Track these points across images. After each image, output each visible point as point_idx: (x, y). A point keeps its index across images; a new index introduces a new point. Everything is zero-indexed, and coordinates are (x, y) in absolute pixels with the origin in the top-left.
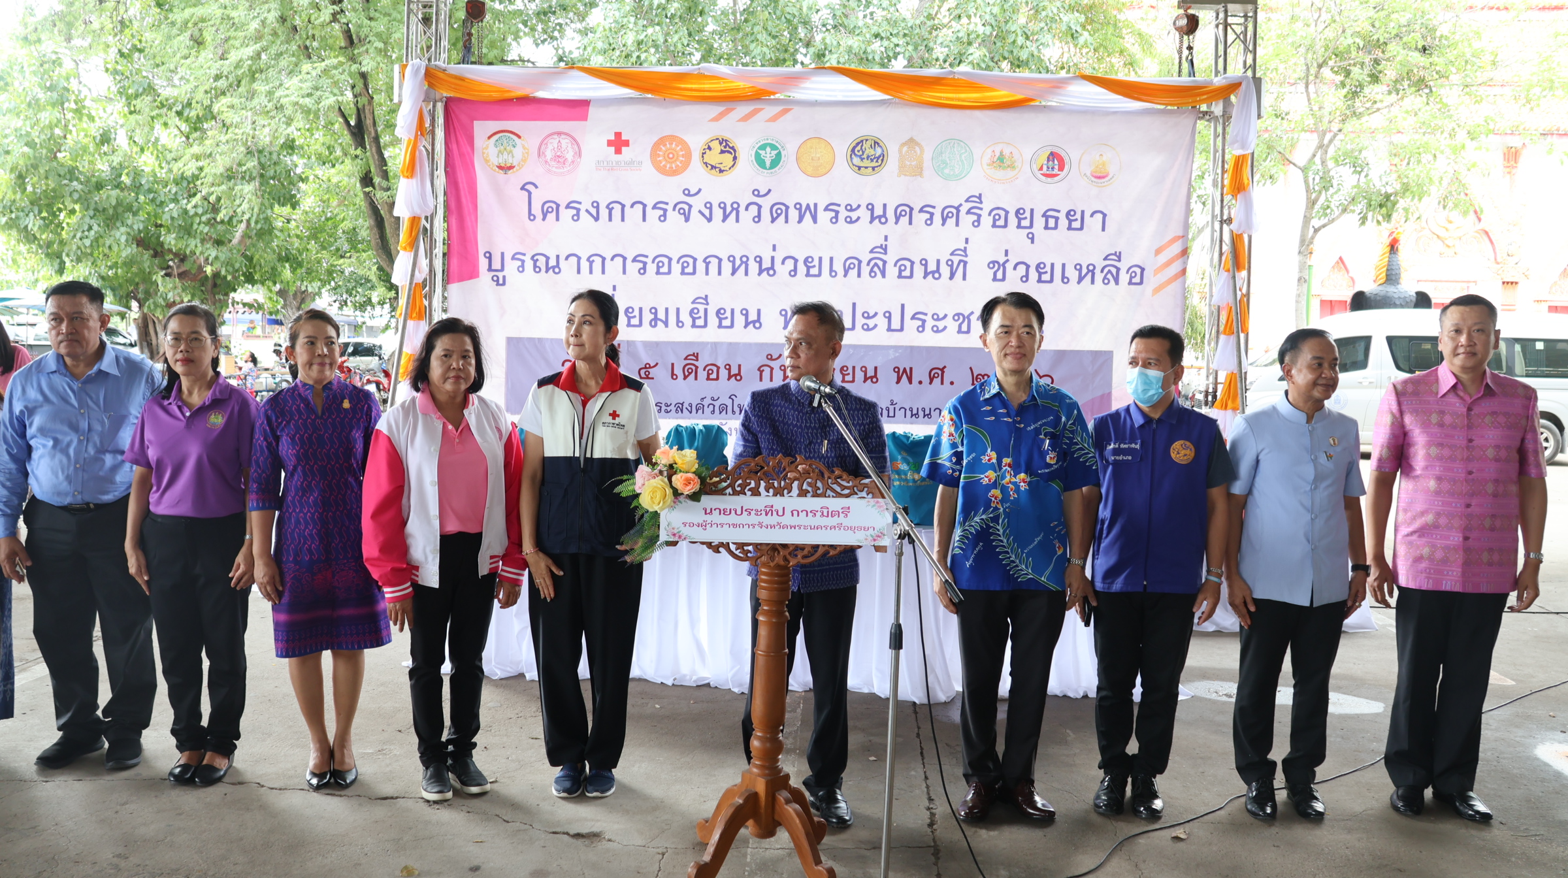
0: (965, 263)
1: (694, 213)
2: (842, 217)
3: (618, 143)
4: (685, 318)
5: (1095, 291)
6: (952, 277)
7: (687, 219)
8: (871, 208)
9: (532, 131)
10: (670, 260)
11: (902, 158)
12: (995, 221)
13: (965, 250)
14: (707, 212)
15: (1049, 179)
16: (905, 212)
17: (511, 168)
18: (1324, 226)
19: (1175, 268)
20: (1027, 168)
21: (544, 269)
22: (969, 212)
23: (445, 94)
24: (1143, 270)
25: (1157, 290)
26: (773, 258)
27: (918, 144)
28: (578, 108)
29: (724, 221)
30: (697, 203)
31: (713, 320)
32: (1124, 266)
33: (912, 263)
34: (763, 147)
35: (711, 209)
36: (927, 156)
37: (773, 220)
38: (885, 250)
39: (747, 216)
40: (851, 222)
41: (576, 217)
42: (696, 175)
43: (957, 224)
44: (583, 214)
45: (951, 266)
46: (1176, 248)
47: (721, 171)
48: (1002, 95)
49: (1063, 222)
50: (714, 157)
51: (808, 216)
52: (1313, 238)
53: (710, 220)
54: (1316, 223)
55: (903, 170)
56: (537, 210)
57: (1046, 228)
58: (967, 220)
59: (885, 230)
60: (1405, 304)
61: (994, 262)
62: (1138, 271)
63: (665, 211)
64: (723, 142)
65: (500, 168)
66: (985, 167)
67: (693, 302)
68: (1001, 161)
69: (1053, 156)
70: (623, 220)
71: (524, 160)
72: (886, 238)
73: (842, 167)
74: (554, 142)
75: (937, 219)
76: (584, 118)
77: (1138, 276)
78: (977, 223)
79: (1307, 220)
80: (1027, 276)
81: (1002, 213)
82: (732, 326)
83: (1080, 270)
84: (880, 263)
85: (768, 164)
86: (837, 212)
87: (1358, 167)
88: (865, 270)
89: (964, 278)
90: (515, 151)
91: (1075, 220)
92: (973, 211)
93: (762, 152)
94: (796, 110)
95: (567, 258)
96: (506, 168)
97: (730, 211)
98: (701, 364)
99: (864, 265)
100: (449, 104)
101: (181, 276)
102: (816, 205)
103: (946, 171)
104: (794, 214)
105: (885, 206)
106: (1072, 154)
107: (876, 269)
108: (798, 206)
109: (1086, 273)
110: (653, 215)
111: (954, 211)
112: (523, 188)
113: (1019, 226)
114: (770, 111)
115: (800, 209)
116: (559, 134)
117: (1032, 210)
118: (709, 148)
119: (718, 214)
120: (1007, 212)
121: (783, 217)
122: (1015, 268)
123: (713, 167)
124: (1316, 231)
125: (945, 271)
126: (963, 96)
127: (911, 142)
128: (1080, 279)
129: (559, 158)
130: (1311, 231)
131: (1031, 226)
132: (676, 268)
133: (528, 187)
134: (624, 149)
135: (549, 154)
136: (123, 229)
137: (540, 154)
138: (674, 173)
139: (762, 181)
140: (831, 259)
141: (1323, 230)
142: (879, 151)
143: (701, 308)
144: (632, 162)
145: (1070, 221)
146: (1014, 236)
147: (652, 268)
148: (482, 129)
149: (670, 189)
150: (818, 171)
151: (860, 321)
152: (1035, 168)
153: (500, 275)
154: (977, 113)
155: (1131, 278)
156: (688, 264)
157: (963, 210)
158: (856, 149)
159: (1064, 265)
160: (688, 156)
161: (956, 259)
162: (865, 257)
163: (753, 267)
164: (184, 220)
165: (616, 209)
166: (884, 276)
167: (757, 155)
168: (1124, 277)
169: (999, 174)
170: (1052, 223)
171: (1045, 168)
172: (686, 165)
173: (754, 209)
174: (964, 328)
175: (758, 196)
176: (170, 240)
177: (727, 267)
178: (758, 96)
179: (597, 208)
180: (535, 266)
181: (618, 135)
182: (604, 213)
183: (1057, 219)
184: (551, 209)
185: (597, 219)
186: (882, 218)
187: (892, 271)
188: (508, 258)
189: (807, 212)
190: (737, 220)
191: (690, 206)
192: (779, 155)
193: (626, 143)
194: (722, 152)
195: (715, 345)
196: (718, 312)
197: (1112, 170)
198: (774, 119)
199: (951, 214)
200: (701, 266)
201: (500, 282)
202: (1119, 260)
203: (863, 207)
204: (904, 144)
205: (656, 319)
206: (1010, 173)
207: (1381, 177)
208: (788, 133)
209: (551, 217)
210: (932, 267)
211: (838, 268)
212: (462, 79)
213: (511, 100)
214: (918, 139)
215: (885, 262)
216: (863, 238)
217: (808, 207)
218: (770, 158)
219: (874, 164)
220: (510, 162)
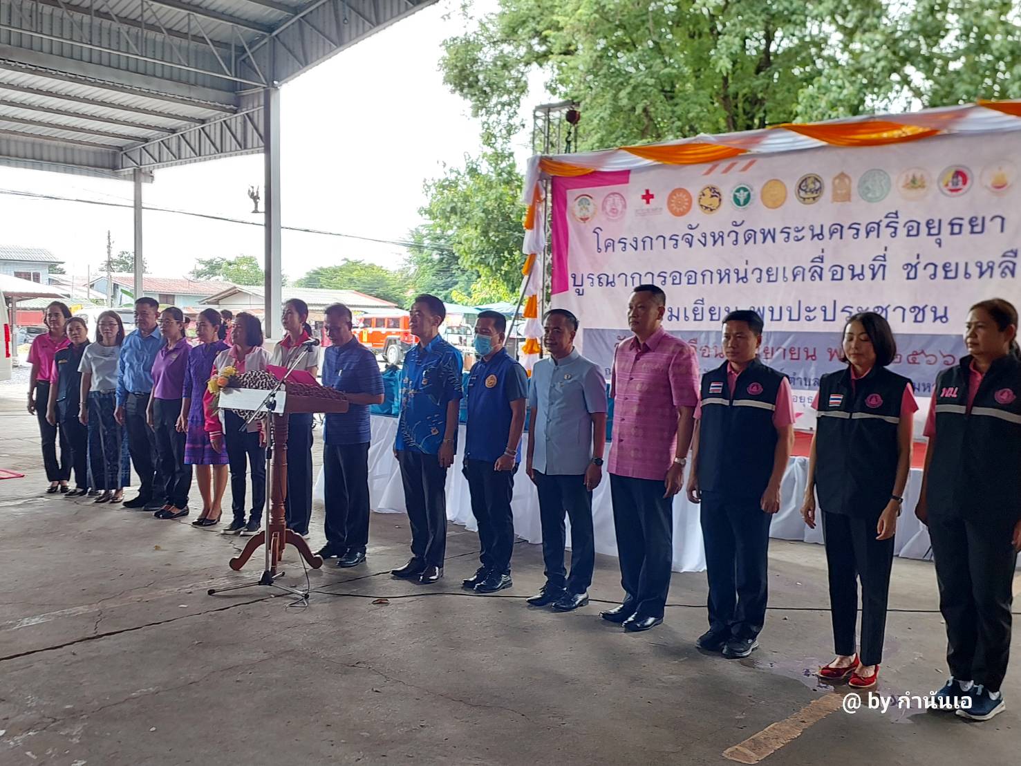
0: (884, 266)
1: (695, 241)
2: (791, 237)
3: (648, 197)
4: (690, 314)
6: (874, 276)
7: (691, 246)
8: (812, 228)
9: (599, 193)
10: (680, 274)
11: (835, 188)
12: (909, 231)
13: (884, 257)
14: (703, 240)
15: (954, 193)
16: (837, 230)
17: (587, 219)
20: (935, 187)
21: (605, 283)
22: (888, 226)
23: (552, 175)
26: (746, 270)
27: (847, 177)
28: (622, 176)
29: (714, 245)
30: (697, 234)
31: (707, 315)
34: (738, 191)
35: (705, 237)
36: (854, 185)
37: (746, 242)
38: (822, 259)
40: (797, 240)
41: (624, 249)
42: (696, 215)
43: (878, 236)
44: (628, 246)
45: (873, 269)
47: (711, 210)
48: (910, 130)
49: (967, 228)
50: (707, 201)
51: (769, 238)
55: (836, 197)
56: (602, 246)
57: (952, 233)
58: (886, 232)
59: (821, 244)
61: (907, 265)
63: (677, 241)
64: (713, 189)
65: (582, 219)
66: (901, 189)
67: (695, 303)
68: (914, 183)
69: (957, 174)
70: (651, 249)
71: (594, 213)
72: (823, 251)
73: (793, 201)
74: (610, 200)
75: (863, 233)
76: (627, 182)
78: (894, 234)
80: (935, 274)
81: (915, 225)
82: (717, 320)
83: (981, 267)
84: (819, 270)
85: (742, 202)
86: (788, 233)
88: (808, 275)
89: (884, 278)
90: (589, 207)
91: (977, 225)
92: (891, 225)
93: (737, 194)
94: (760, 161)
95: (619, 276)
96: (585, 219)
97: (718, 238)
98: (697, 347)
99: (806, 271)
100: (554, 181)
102: (774, 230)
103: (870, 195)
104: (760, 237)
105: (822, 226)
106: (973, 172)
107: (815, 275)
108: (763, 231)
109: (984, 269)
110: (670, 244)
111: (876, 226)
113: (929, 234)
114: (743, 163)
115: (764, 233)
116: (614, 194)
117: (940, 221)
118: (704, 195)
119: (710, 240)
120: (919, 224)
121: (752, 240)
122: (925, 268)
123: (707, 208)
125: (868, 273)
127: (842, 176)
128: (981, 275)
129: (614, 211)
131: (939, 233)
132: (684, 280)
133: (598, 231)
134: (651, 200)
135: (608, 208)
137: (604, 208)
138: (681, 214)
139: (738, 214)
140: (784, 268)
142: (818, 185)
143: (700, 307)
144: (656, 209)
145: (973, 227)
146: (925, 241)
147: (669, 280)
148: (572, 194)
149: (679, 226)
150: (775, 203)
151: (804, 314)
152: (942, 184)
154: (893, 147)
156: (692, 277)
157: (883, 225)
158: (802, 185)
159: (967, 264)
160: (690, 202)
161: (877, 264)
162: (807, 266)
163: (733, 276)
165: (647, 242)
166: (821, 279)
167: (735, 196)
169: (913, 193)
170: (956, 229)
171: (950, 184)
172: (689, 207)
173: (733, 235)
175: (736, 226)
177: (716, 277)
179: (636, 242)
180: (600, 282)
182: (640, 244)
183: (961, 226)
184: (610, 244)
185: (636, 249)
186: (820, 236)
187: (827, 275)
188: (585, 277)
189: (769, 235)
190: (723, 244)
191: (692, 236)
192: (749, 195)
193: (652, 196)
194: (712, 196)
195: (708, 334)
196: (710, 310)
197: (1009, 180)
198: (745, 169)
199: (873, 229)
200: (700, 277)
201: (580, 293)
202: (1015, 257)
203: (807, 228)
204: (835, 178)
205: (672, 315)
206: (922, 191)
208: (755, 178)
209: (610, 249)
210: (858, 271)
211: (789, 275)
212: (561, 164)
213: (586, 175)
214: (846, 173)
215: (822, 269)
216: (805, 252)
217: (769, 232)
218: (743, 199)
219: (815, 195)
220: (588, 214)
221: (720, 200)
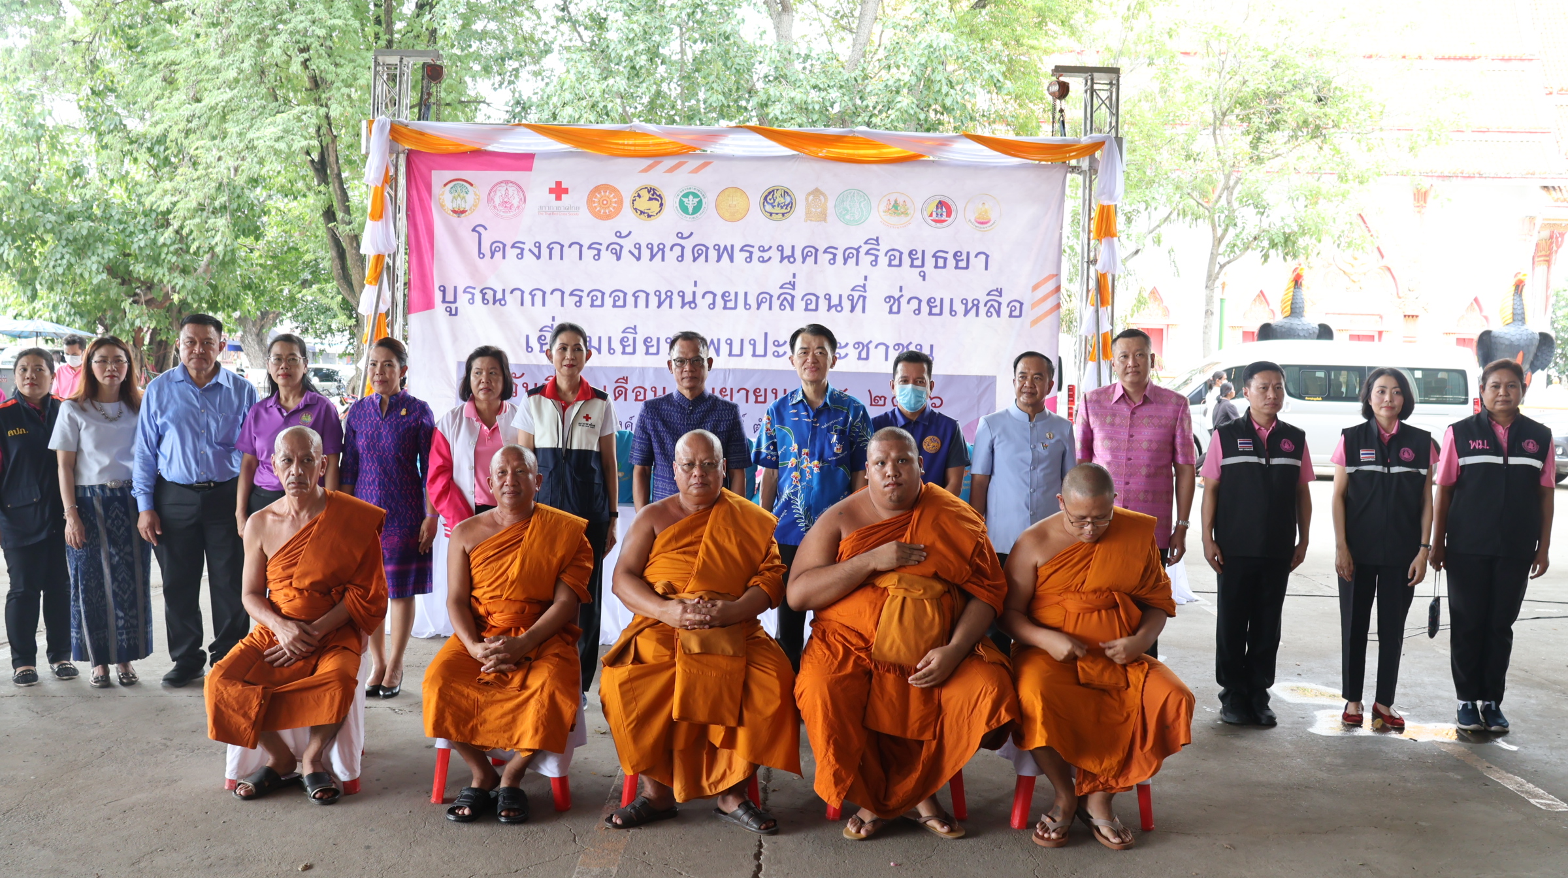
0: (865, 298)
1: (625, 252)
2: (755, 256)
3: (559, 191)
4: (616, 345)
5: (979, 323)
6: (853, 309)
7: (618, 258)
8: (781, 249)
9: (483, 178)
10: (603, 294)
11: (808, 206)
12: (890, 260)
13: (864, 286)
14: (636, 252)
15: (938, 224)
16: (811, 253)
17: (463, 212)
18: (1229, 262)
19: (1050, 303)
20: (918, 215)
21: (491, 301)
22: (867, 253)
23: (407, 147)
24: (1021, 304)
25: (1035, 322)
26: (694, 293)
27: (822, 194)
28: (524, 161)
29: (651, 260)
30: (628, 244)
31: (641, 348)
32: (1004, 300)
33: (817, 298)
34: (686, 195)
35: (639, 249)
36: (830, 204)
37: (695, 259)
38: (794, 287)
39: (671, 256)
40: (764, 261)
41: (521, 256)
42: (627, 220)
43: (857, 264)
44: (526, 253)
45: (852, 301)
46: (1050, 286)
47: (649, 216)
48: (894, 151)
49: (951, 262)
50: (643, 204)
51: (725, 256)
52: (1218, 273)
53: (638, 259)
54: (1221, 260)
55: (809, 216)
56: (486, 248)
58: (866, 260)
59: (792, 268)
60: (1308, 336)
61: (889, 297)
62: (1018, 305)
63: (599, 251)
64: (652, 190)
65: (454, 212)
66: (882, 214)
67: (624, 332)
68: (895, 208)
69: (941, 204)
70: (562, 258)
71: (475, 205)
72: (794, 276)
73: (756, 214)
74: (502, 190)
75: (840, 258)
76: (530, 169)
77: (1017, 309)
78: (875, 263)
79: (1213, 256)
80: (919, 309)
81: (897, 254)
82: (658, 353)
83: (966, 305)
84: (789, 298)
85: (690, 210)
86: (751, 253)
87: (1261, 209)
88: (776, 304)
89: (864, 311)
90: (467, 197)
91: (961, 260)
92: (871, 252)
93: (685, 200)
94: (716, 163)
95: (512, 292)
96: (459, 212)
97: (657, 252)
98: (630, 387)
99: (774, 299)
100: (410, 156)
101: (149, 303)
102: (732, 246)
103: (847, 217)
104: (713, 254)
105: (793, 247)
106: (958, 204)
107: (785, 303)
108: (717, 247)
109: (969, 307)
110: (589, 254)
111: (855, 252)
112: (474, 230)
113: (912, 266)
114: (693, 163)
115: (718, 250)
116: (507, 182)
117: (923, 252)
118: (639, 196)
119: (646, 253)
120: (901, 253)
121: (703, 257)
122: (908, 302)
123: (642, 213)
124: (1222, 267)
125: (847, 305)
126: (862, 152)
127: (817, 192)
128: (966, 312)
129: (506, 204)
130: (1218, 266)
131: (923, 265)
132: (609, 301)
133: (480, 229)
134: (563, 196)
135: (497, 200)
136: (94, 258)
137: (489, 200)
138: (607, 217)
139: (685, 224)
140: (746, 294)
141: (1228, 266)
142: (788, 199)
143: (631, 336)
144: (571, 207)
145: (957, 261)
146: (907, 275)
147: (586, 301)
148: (439, 177)
149: (604, 232)
150: (734, 217)
151: (771, 348)
152: (926, 214)
153: (453, 306)
154: (874, 167)
155: (1011, 311)
156: (619, 299)
157: (863, 251)
158: (769, 196)
159: (952, 300)
160: (620, 203)
161: (856, 295)
162: (775, 292)
163: (677, 301)
164: (152, 249)
165: (555, 249)
166: (792, 308)
167: (681, 202)
168: (1005, 311)
169: (894, 220)
170: (941, 262)
171: (934, 214)
172: (618, 210)
173: (677, 250)
174: (864, 355)
175: (682, 238)
176: (139, 269)
177: (654, 301)
178: (682, 152)
179: (539, 248)
180: (484, 299)
181: (559, 184)
182: (545, 252)
183: (945, 259)
184: (498, 249)
185: (538, 257)
186: (791, 258)
187: (799, 305)
188: (460, 291)
189: (725, 252)
190: (663, 260)
191: (622, 247)
192: (700, 202)
193: (566, 191)
194: (650, 199)
195: (643, 370)
196: (645, 341)
197: (993, 216)
198: (697, 170)
199: (850, 255)
200: (630, 300)
201: (452, 313)
202: (1001, 296)
203: (774, 248)
204: (810, 194)
206: (904, 219)
207: (1281, 217)
208: (708, 181)
209: (498, 255)
210: (835, 301)
211: (752, 301)
212: (422, 134)
213: (465, 153)
214: (822, 189)
215: (793, 297)
216: (774, 275)
217: (726, 248)
218: (692, 204)
219: (784, 211)
220: (463, 206)
221: (661, 205)
